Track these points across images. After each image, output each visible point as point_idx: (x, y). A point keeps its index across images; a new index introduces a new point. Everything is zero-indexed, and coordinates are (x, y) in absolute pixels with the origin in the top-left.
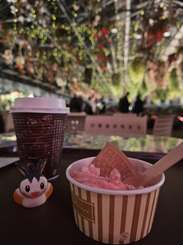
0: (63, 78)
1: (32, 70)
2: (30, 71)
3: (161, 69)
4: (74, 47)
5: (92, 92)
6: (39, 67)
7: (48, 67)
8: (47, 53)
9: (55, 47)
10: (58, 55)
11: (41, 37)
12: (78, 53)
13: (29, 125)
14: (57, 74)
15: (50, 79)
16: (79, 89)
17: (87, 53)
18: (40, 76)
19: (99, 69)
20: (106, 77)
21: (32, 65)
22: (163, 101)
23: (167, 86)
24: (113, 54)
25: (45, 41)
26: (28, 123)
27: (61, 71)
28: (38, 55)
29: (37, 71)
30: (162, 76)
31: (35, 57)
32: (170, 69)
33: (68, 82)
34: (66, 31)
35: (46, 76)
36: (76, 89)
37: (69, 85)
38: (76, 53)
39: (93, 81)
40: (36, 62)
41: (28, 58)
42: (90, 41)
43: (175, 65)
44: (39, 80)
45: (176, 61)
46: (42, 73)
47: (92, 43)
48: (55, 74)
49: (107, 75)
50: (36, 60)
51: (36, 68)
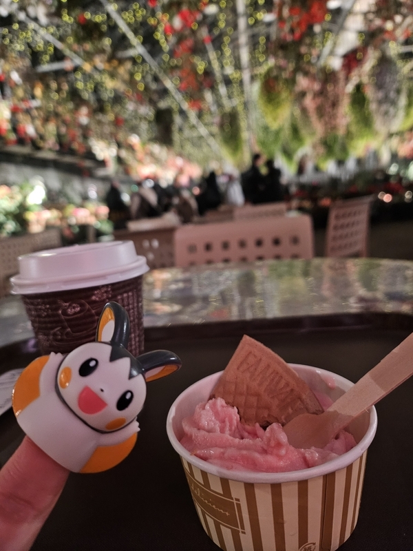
0: (107, 139)
1: (30, 130)
2: (25, 133)
3: (330, 88)
4: (121, 61)
5: (179, 162)
6: (46, 120)
7: (68, 117)
8: (59, 85)
9: (76, 69)
10: (86, 85)
11: (39, 47)
12: (132, 75)
13: (63, 317)
14: (91, 133)
15: (75, 146)
16: (148, 159)
17: (153, 73)
18: (51, 142)
19: (186, 106)
20: (206, 125)
21: (28, 119)
22: (341, 163)
23: (348, 126)
24: (216, 66)
25: (50, 56)
26: (60, 312)
27: (99, 123)
28: (38, 91)
29: (42, 130)
30: (335, 104)
31: (33, 97)
32: (350, 88)
33: (119, 145)
34: (97, 25)
35: (66, 140)
36: (140, 161)
37: (124, 154)
38: (127, 77)
39: (176, 137)
40: (37, 108)
41: (16, 102)
42: (157, 42)
43: (360, 76)
44: (50, 150)
45: (362, 67)
46: (55, 133)
47: (162, 45)
48: (86, 132)
49: (207, 118)
50: (35, 103)
51: (38, 123)
